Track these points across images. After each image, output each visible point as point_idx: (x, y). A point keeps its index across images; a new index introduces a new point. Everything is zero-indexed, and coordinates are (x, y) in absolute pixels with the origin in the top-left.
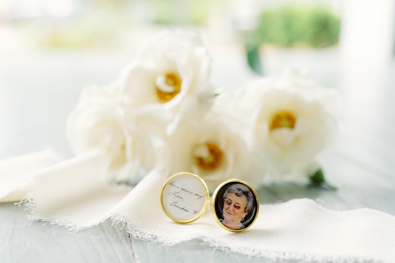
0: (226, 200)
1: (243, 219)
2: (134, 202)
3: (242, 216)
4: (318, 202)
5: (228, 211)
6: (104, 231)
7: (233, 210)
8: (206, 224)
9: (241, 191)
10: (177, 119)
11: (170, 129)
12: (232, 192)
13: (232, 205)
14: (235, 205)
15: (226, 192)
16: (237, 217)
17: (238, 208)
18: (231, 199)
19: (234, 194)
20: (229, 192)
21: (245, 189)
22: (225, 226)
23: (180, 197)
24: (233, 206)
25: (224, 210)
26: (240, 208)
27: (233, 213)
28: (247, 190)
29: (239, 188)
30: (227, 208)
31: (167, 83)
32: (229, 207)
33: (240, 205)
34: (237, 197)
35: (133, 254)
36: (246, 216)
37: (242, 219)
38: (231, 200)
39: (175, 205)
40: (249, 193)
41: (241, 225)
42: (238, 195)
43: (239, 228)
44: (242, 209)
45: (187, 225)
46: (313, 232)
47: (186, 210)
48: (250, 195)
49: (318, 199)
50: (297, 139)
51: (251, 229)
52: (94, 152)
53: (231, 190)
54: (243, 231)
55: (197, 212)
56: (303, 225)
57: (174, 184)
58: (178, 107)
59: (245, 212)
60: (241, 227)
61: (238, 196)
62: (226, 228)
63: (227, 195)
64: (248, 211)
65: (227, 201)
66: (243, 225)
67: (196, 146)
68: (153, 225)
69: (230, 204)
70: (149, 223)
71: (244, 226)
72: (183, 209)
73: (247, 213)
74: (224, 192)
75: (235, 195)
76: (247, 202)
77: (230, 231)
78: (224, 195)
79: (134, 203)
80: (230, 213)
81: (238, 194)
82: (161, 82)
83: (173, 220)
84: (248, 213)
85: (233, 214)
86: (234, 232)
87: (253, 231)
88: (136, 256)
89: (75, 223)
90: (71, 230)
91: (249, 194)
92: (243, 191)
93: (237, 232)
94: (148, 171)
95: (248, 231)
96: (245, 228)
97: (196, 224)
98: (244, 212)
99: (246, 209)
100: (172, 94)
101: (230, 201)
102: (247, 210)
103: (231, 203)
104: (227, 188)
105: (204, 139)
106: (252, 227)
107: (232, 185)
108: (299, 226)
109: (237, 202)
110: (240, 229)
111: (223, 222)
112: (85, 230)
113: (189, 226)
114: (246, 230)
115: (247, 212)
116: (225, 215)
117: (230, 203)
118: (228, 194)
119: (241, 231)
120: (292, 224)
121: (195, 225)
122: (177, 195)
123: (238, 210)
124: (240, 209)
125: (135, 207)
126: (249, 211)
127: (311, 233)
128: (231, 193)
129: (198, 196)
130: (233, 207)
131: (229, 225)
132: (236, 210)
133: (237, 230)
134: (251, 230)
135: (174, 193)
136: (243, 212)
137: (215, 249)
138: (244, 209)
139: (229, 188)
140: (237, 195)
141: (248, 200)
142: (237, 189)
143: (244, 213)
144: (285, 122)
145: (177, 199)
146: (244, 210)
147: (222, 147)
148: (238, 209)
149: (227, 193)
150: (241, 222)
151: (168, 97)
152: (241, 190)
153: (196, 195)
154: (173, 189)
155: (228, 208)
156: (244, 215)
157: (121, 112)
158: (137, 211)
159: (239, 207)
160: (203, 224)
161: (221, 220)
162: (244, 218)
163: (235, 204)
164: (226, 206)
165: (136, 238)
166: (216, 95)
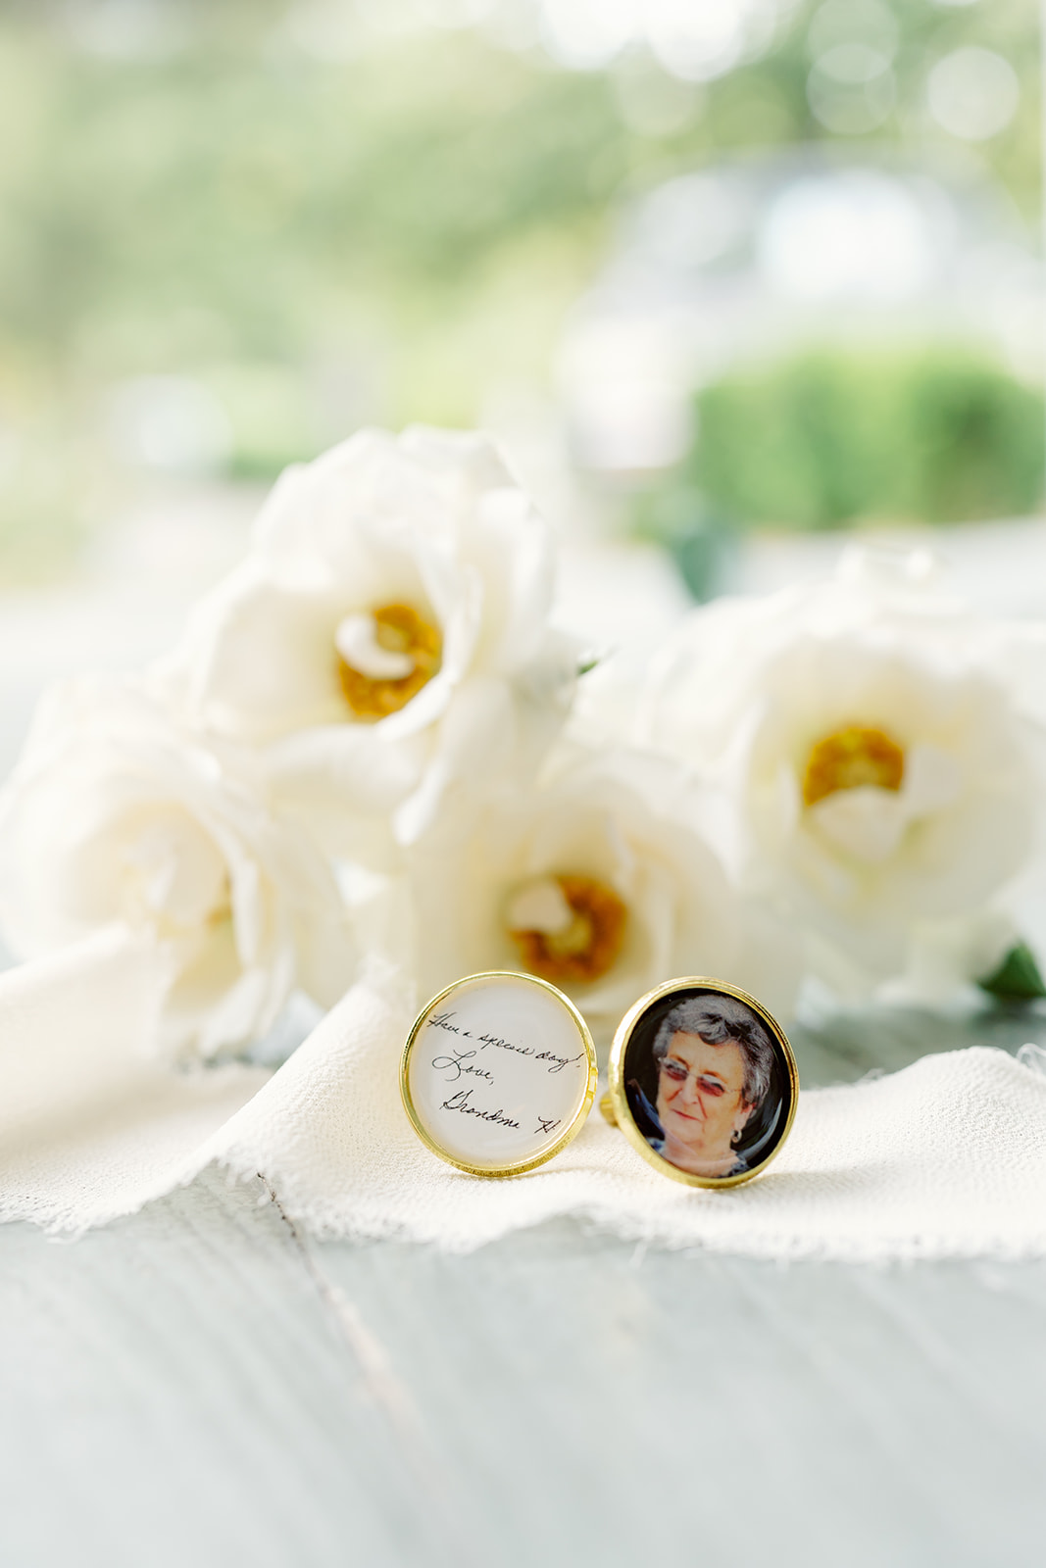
0: (666, 1061)
1: (740, 1135)
2: (298, 1102)
3: (733, 1124)
4: (1025, 1059)
5: (676, 1104)
6: (187, 1224)
7: (696, 1100)
8: (594, 1169)
9: (721, 1024)
10: (435, 779)
11: (410, 822)
12: (686, 1029)
13: (691, 1080)
14: (702, 1079)
15: (664, 1029)
16: (713, 1126)
17: (715, 1089)
18: (684, 1057)
19: (696, 1034)
20: (673, 1030)
21: (736, 1015)
22: (671, 1163)
23: (478, 1073)
24: (695, 1085)
25: (661, 1103)
26: (723, 1091)
27: (696, 1111)
28: (745, 1017)
29: (712, 1012)
30: (671, 1094)
31: (379, 640)
32: (681, 1089)
33: (723, 1080)
34: (709, 1046)
35: (323, 1291)
36: (748, 1121)
37: (736, 1134)
38: (684, 1062)
39: (462, 1107)
40: (753, 1030)
41: (733, 1159)
42: (709, 1038)
43: (726, 1172)
44: (732, 1096)
45: (519, 1178)
46: (1019, 1163)
47: (509, 1122)
48: (759, 1038)
49: (1025, 1049)
50: (915, 829)
51: (775, 1175)
52: (109, 939)
53: (683, 1022)
54: (743, 1181)
55: (552, 1125)
56: (977, 1141)
57: (450, 1022)
58: (433, 726)
59: (745, 1106)
60: (734, 1167)
61: (712, 1043)
62: (677, 1173)
63: (666, 1042)
64: (754, 1101)
65: (669, 1067)
66: (741, 1159)
67: (514, 890)
68: (380, 1188)
69: (680, 1076)
70: (366, 1180)
71: (744, 1163)
72: (493, 1117)
73: (754, 1108)
74: (656, 1030)
75: (699, 1040)
76: (749, 1066)
77: (690, 1183)
78: (658, 1044)
79: (300, 1106)
80: (687, 1113)
81: (709, 1034)
82: (357, 641)
83: (458, 1167)
84: (755, 1112)
85: (699, 1115)
86: (710, 1186)
87: (784, 1181)
88: (337, 1294)
89: (68, 1207)
90: (55, 1228)
91: (752, 1035)
92: (727, 1024)
93: (718, 1187)
94: (326, 1003)
95: (762, 1180)
96: (748, 1170)
97: (554, 1173)
98: (738, 1104)
99: (747, 1095)
100: (404, 686)
101: (682, 1067)
102: (750, 1097)
103: (685, 1072)
104: (665, 1016)
105: (543, 857)
106: (777, 1164)
107: (684, 1003)
108: (963, 1144)
109: (711, 1069)
110: (730, 1175)
111: (661, 1150)
112: (111, 1227)
113: (526, 1182)
114: (753, 1176)
115: (751, 1107)
116: (666, 1120)
117: (680, 1073)
118: (673, 1037)
119: (736, 1183)
120: (933, 1142)
121: (548, 1177)
122: (465, 1064)
123: (717, 1098)
124: (725, 1095)
125: (307, 1122)
126: (758, 1102)
127: (1013, 1167)
128: (683, 1032)
129: (553, 1058)
130: (696, 1090)
131: (685, 1162)
132: (710, 1101)
133: (721, 1177)
134: (776, 1177)
135: (456, 1058)
136: (736, 1107)
137: (640, 1249)
138: (738, 1096)
139: (674, 1013)
140: (705, 1038)
141: (753, 1058)
142: (703, 1018)
143: (741, 1109)
144: (861, 767)
145: (469, 1081)
146: (740, 1100)
147: (622, 881)
148: (716, 1094)
149: (667, 1032)
150: (734, 1146)
151: (387, 697)
152: (721, 1018)
153: (543, 1056)
154: (450, 1044)
155: (677, 1093)
156: (741, 1120)
157: (208, 767)
158: (316, 1137)
159: (718, 1086)
160: (582, 1169)
161: (652, 1141)
162: (743, 1131)
163: (700, 1075)
164: (666, 1085)
165: (322, 1236)
166: (584, 670)
